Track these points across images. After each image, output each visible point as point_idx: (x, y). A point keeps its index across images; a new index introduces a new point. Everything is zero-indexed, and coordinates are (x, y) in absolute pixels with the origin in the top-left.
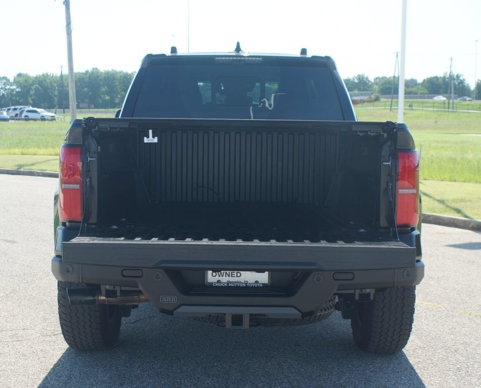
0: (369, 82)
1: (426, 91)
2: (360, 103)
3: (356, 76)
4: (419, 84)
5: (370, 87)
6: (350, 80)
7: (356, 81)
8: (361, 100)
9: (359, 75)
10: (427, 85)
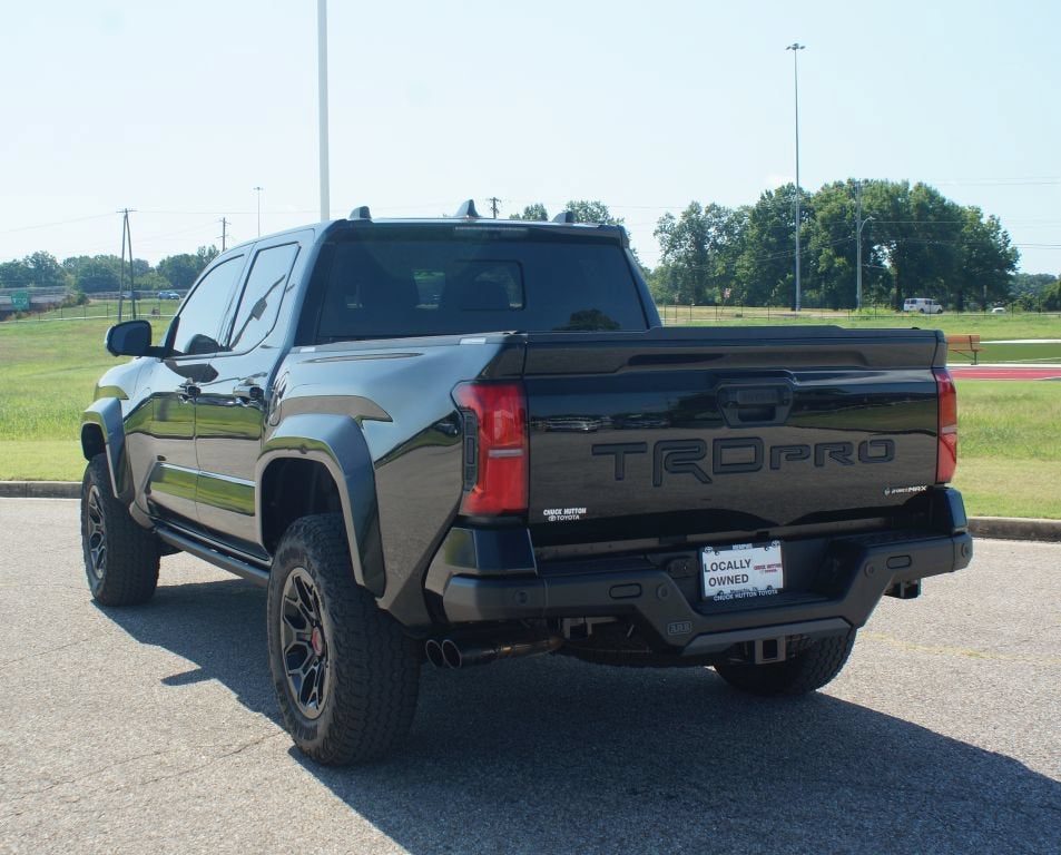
0: (57, 267)
1: (167, 283)
2: (49, 309)
3: (31, 255)
4: (152, 270)
5: (58, 277)
6: (18, 264)
7: (31, 266)
8: (50, 303)
9: (36, 255)
10: (169, 272)
